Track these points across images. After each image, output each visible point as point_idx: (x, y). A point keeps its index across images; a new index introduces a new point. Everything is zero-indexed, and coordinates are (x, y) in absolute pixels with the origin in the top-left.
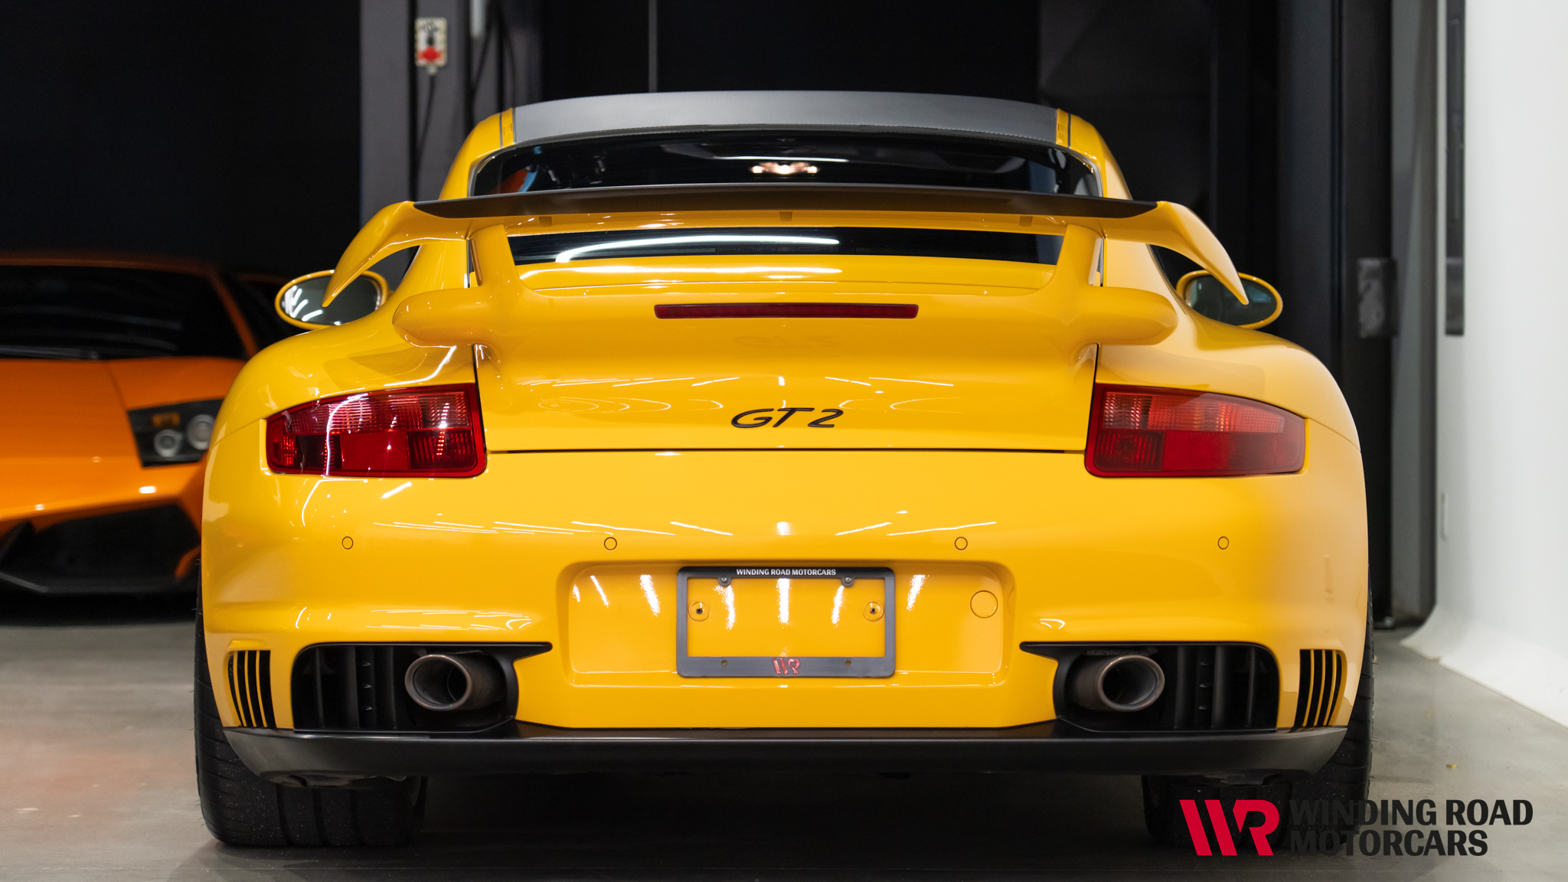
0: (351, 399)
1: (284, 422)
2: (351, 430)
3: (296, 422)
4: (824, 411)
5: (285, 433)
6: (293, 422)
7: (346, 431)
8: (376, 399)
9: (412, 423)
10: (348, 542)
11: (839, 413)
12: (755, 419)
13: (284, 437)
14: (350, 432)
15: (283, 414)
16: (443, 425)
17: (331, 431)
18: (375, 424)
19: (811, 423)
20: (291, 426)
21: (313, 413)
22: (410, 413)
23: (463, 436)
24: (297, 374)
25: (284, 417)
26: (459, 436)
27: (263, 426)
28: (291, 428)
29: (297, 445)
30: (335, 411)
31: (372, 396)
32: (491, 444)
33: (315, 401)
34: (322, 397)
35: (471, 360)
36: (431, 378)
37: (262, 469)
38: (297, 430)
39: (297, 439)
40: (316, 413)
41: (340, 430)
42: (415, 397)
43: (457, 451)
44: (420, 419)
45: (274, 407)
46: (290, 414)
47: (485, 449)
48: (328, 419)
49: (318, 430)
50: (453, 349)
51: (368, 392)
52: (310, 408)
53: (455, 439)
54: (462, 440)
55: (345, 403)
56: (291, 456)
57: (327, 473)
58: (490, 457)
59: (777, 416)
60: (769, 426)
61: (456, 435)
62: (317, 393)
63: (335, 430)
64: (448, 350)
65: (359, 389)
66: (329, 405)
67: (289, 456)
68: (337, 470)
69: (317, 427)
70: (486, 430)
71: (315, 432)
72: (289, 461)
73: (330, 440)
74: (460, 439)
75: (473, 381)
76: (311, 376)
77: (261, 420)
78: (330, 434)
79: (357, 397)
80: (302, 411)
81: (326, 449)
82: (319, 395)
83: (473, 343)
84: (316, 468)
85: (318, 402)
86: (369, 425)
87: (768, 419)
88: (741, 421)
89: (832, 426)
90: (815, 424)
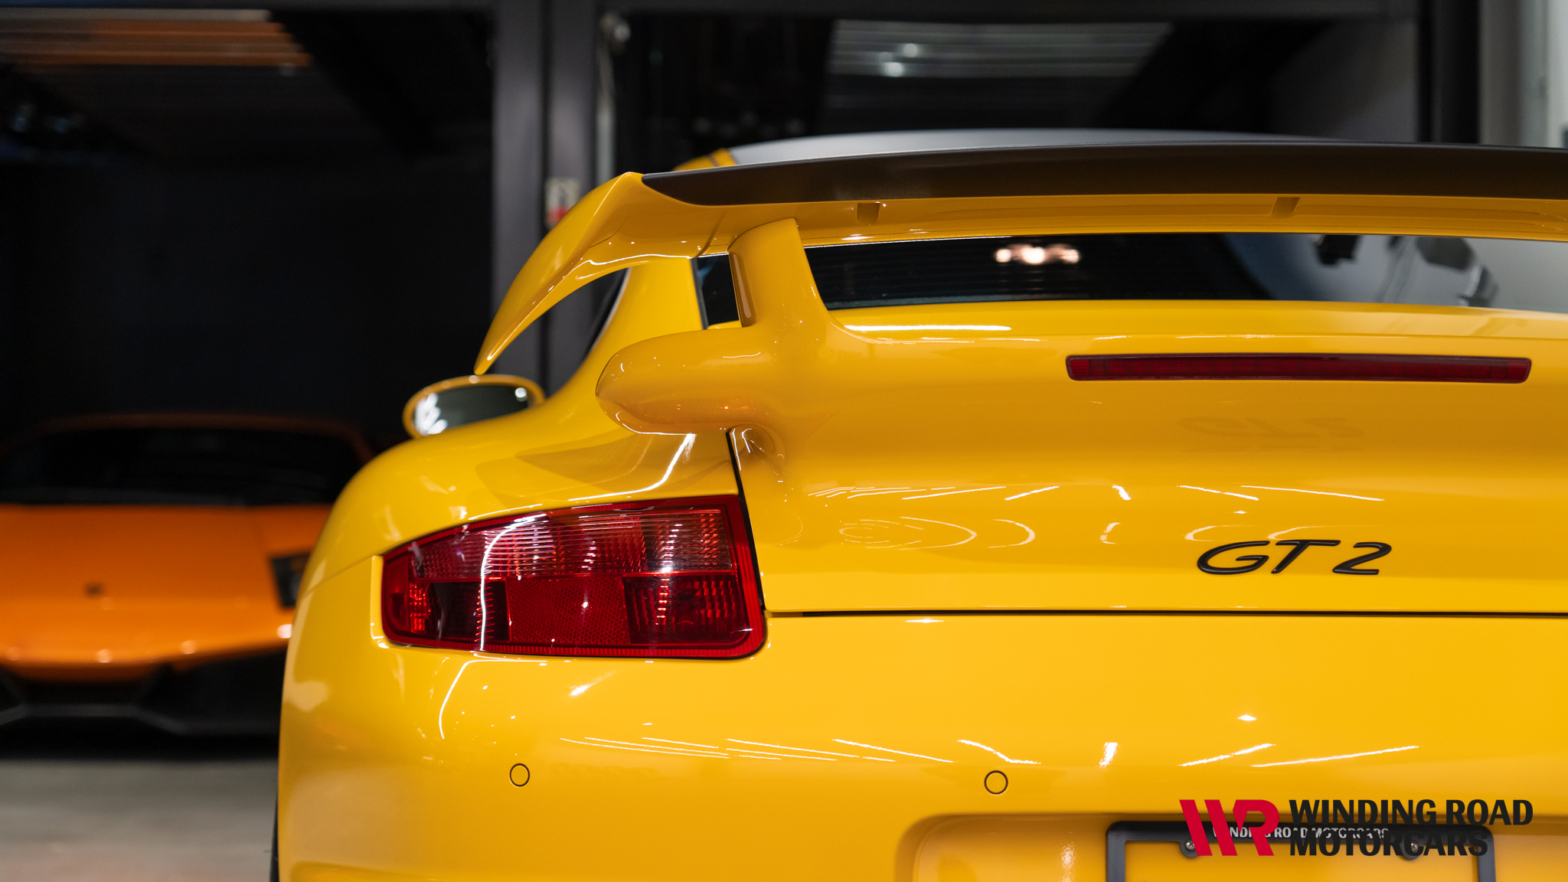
0: (519, 522)
1: (410, 560)
2: (522, 573)
3: (431, 561)
4: (1359, 545)
5: (412, 579)
6: (425, 561)
7: (514, 576)
8: (559, 522)
9: (628, 563)
10: (520, 773)
11: (1384, 549)
12: (1238, 559)
13: (412, 585)
14: (519, 578)
15: (410, 549)
16: (667, 569)
17: (488, 576)
18: (561, 565)
19: (1336, 568)
20: (422, 567)
21: (458, 546)
22: (625, 545)
23: (717, 586)
24: (432, 487)
25: (412, 553)
26: (709, 586)
27: (376, 566)
28: (421, 570)
29: (432, 596)
30: (494, 541)
31: (554, 517)
32: (773, 600)
33: (460, 527)
34: (472, 519)
35: (728, 457)
36: (656, 487)
37: (374, 638)
38: (432, 574)
39: (432, 590)
40: (462, 546)
41: (504, 574)
42: (634, 518)
43: (706, 612)
44: (642, 555)
45: (396, 537)
46: (421, 547)
47: (763, 608)
48: (483, 555)
49: (465, 574)
50: (690, 439)
51: (544, 511)
52: (452, 537)
53: (703, 591)
54: (714, 593)
55: (512, 527)
56: (421, 617)
57: (481, 649)
58: (772, 624)
59: (1277, 555)
60: (1263, 575)
61: (705, 583)
62: (463, 515)
63: (496, 574)
64: (681, 440)
65: (531, 507)
66: (485, 533)
67: (417, 617)
68: (500, 643)
69: (464, 568)
70: (762, 574)
71: (462, 577)
72: (418, 625)
73: (486, 591)
74: (711, 591)
75: (734, 490)
76: (452, 489)
77: (374, 558)
78: (486, 581)
79: (530, 519)
80: (439, 542)
81: (480, 606)
82: (468, 516)
83: (730, 425)
84: (460, 638)
85: (465, 527)
86: (551, 565)
87: (1261, 560)
88: (1214, 562)
89: (1375, 572)
90: (1345, 568)
